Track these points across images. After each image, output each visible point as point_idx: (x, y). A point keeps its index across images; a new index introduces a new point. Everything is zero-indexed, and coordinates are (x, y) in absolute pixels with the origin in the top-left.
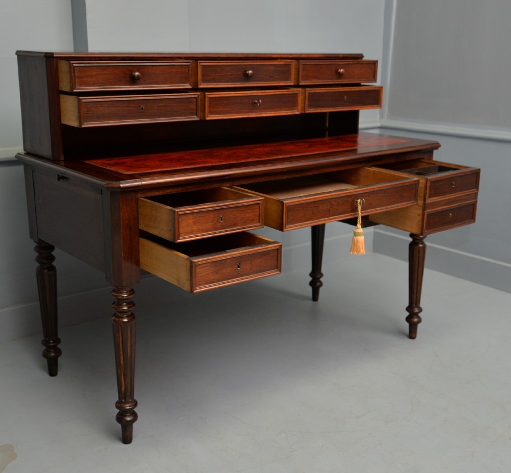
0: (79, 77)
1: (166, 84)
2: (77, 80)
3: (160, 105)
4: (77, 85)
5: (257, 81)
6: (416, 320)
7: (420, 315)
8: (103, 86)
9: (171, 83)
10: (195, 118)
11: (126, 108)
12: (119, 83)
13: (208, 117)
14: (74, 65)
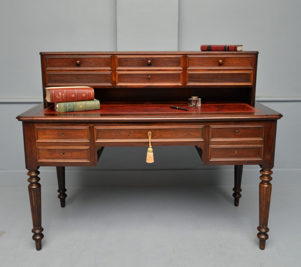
0: (49, 63)
1: (96, 67)
2: (47, 64)
3: (89, 77)
4: (48, 66)
5: (156, 66)
6: (263, 237)
7: (268, 233)
8: (61, 67)
9: (99, 67)
10: (109, 84)
11: (70, 78)
12: (70, 66)
13: (118, 84)
14: (46, 57)
